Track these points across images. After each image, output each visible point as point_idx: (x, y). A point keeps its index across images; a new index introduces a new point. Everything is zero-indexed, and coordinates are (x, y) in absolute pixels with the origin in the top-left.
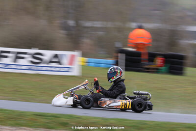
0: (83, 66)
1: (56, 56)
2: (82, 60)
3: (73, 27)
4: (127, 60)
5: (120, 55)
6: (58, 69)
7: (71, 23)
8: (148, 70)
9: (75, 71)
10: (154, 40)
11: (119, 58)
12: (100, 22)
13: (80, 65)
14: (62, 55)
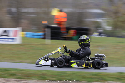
0: (23, 37)
1: (5, 31)
2: (22, 34)
3: (15, 12)
4: (52, 33)
5: (46, 29)
6: (6, 40)
7: (14, 10)
8: (65, 39)
9: (18, 41)
10: (68, 19)
11: (46, 31)
12: (32, 9)
13: (21, 37)
14: (9, 31)
